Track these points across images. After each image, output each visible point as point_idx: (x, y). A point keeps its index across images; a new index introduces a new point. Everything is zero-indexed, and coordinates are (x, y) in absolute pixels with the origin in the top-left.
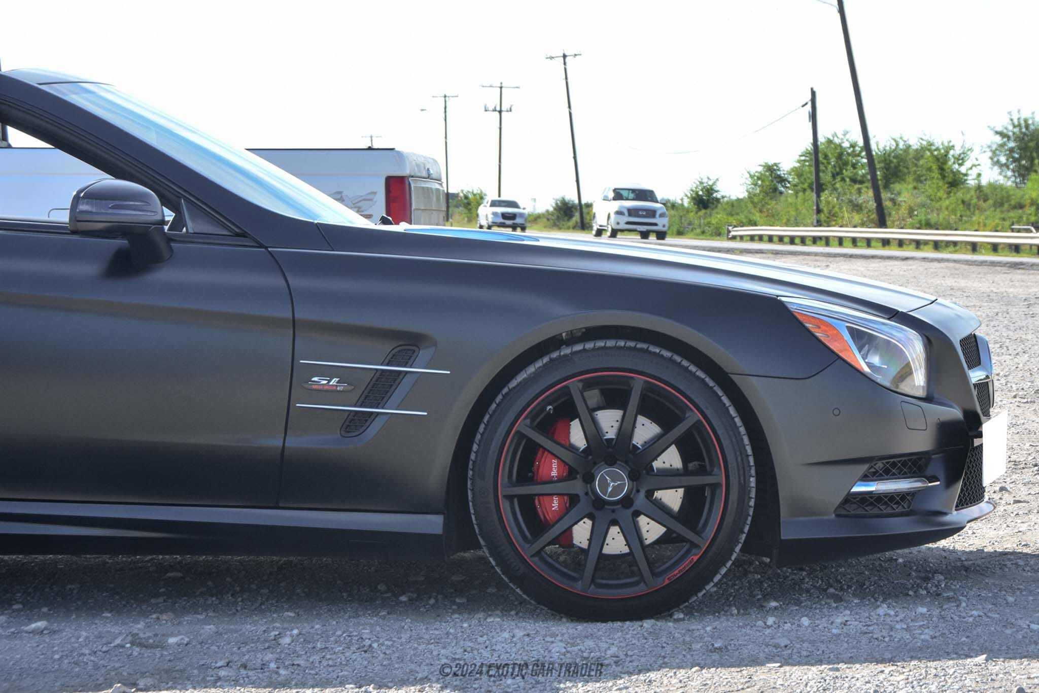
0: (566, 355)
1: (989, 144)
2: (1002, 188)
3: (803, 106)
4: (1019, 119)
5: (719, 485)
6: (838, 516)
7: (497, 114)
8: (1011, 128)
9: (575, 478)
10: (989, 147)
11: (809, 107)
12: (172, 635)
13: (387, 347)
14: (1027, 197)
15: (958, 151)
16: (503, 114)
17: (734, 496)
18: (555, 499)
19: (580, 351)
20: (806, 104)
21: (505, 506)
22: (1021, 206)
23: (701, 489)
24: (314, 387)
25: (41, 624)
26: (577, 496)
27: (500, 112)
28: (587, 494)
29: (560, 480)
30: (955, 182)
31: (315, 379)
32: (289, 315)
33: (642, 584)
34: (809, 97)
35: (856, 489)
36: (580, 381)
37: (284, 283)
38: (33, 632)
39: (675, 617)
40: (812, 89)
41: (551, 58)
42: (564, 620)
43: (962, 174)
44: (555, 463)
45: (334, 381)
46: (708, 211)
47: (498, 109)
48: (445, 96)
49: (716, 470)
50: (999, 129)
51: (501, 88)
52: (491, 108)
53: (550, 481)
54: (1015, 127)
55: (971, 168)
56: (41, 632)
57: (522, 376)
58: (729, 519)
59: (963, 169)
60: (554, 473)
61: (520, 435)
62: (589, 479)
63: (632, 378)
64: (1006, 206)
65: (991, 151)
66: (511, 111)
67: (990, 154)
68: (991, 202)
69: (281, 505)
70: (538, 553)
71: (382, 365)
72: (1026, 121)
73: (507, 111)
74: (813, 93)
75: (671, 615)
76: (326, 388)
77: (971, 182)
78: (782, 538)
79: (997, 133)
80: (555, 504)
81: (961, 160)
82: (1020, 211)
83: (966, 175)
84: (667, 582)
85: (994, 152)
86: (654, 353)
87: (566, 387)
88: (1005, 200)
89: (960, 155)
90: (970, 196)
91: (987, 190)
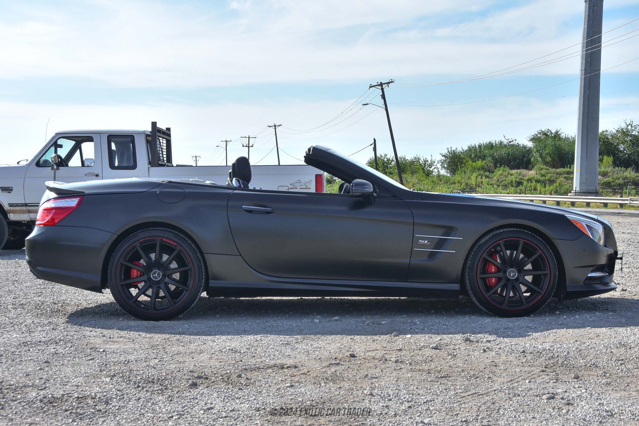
0: (498, 233)
1: (440, 159)
2: (446, 176)
3: (371, 145)
4: (451, 151)
5: (548, 274)
6: (584, 284)
7: (247, 148)
8: (448, 154)
9: (501, 272)
10: (441, 161)
11: (373, 146)
12: (383, 321)
13: (442, 231)
14: (456, 180)
15: (429, 162)
16: (250, 148)
17: (552, 278)
18: (494, 279)
19: (503, 232)
20: (372, 144)
21: (479, 280)
22: (454, 183)
23: (540, 275)
24: (420, 243)
25: (337, 318)
26: (501, 278)
27: (249, 147)
28: (504, 277)
29: (495, 273)
30: (428, 174)
31: (420, 241)
32: (412, 221)
33: (523, 306)
34: (373, 142)
35: (589, 275)
36: (503, 241)
37: (411, 212)
38: (334, 320)
39: (531, 316)
40: (374, 139)
41: (270, 127)
42: (497, 317)
43: (431, 171)
44: (493, 267)
45: (426, 242)
46: (332, 184)
47: (248, 146)
48: (226, 141)
49: (546, 269)
50: (444, 154)
51: (249, 138)
52: (245, 145)
53: (492, 273)
54: (450, 154)
55: (434, 169)
56: (337, 320)
57: (484, 240)
58: (551, 285)
59: (431, 169)
60: (493, 270)
61: (484, 258)
62: (505, 272)
63: (520, 240)
64: (448, 183)
65: (441, 162)
66: (253, 147)
67: (440, 164)
68: (443, 182)
69: (408, 281)
70: (490, 296)
71: (441, 236)
72: (454, 151)
73: (251, 147)
74: (375, 140)
75: (530, 316)
76: (424, 244)
77: (434, 174)
78: (568, 291)
79: (443, 156)
80: (494, 280)
81: (430, 165)
82: (454, 185)
83: (432, 171)
84: (531, 305)
85: (442, 163)
86: (526, 232)
87: (499, 243)
88: (448, 181)
89: (430, 164)
90: (435, 179)
91: (441, 177)
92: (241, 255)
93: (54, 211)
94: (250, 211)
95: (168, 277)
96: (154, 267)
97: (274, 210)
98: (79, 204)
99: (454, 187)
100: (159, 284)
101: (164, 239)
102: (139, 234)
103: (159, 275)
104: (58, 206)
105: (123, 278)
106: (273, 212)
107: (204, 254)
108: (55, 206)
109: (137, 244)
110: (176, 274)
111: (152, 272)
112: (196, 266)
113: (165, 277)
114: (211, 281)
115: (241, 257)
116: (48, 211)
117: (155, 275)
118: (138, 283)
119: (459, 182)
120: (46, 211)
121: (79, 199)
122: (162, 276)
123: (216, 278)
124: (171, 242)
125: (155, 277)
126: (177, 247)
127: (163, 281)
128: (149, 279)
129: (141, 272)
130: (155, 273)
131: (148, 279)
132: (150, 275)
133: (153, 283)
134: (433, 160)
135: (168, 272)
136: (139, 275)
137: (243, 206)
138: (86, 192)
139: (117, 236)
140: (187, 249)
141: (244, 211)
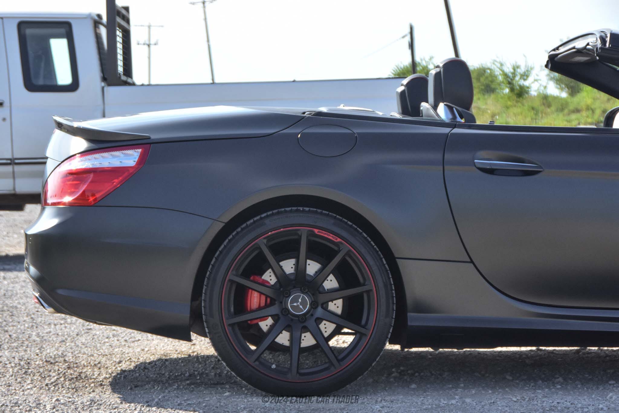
3: (403, 38)
7: (148, 47)
11: (408, 38)
15: (522, 70)
16: (151, 46)
20: (406, 35)
22: (579, 111)
30: (521, 93)
34: (409, 30)
40: (410, 25)
43: (527, 87)
47: (146, 43)
52: (142, 42)
55: (533, 82)
59: (526, 83)
64: (566, 111)
66: (157, 44)
68: (553, 108)
73: (154, 45)
74: (412, 28)
77: (533, 92)
81: (525, 76)
83: (529, 87)
89: (525, 73)
90: (537, 104)
91: (550, 99)
92: (472, 262)
93: (92, 175)
94: (490, 171)
95: (322, 307)
96: (294, 287)
97: (541, 167)
98: (142, 161)
99: (578, 119)
100: (305, 321)
101: (316, 231)
102: (267, 221)
103: (304, 303)
104: (98, 166)
105: (232, 309)
106: (540, 172)
107: (397, 260)
108: (91, 166)
109: (262, 242)
110: (334, 302)
111: (289, 296)
112: (381, 285)
113: (316, 308)
114: (410, 315)
115: (472, 264)
116: (75, 176)
117: (295, 304)
118: (261, 321)
119: (588, 108)
120: (71, 177)
121: (140, 150)
122: (311, 304)
123: (421, 308)
124: (331, 237)
125: (296, 308)
126: (341, 246)
127: (312, 315)
128: (285, 311)
129: (267, 297)
130: (295, 300)
131: (282, 312)
132: (286, 303)
133: (292, 320)
134: (530, 64)
135: (322, 298)
136: (263, 304)
137: (475, 161)
138: (154, 136)
139: (223, 224)
140: (363, 250)
141: (477, 170)
